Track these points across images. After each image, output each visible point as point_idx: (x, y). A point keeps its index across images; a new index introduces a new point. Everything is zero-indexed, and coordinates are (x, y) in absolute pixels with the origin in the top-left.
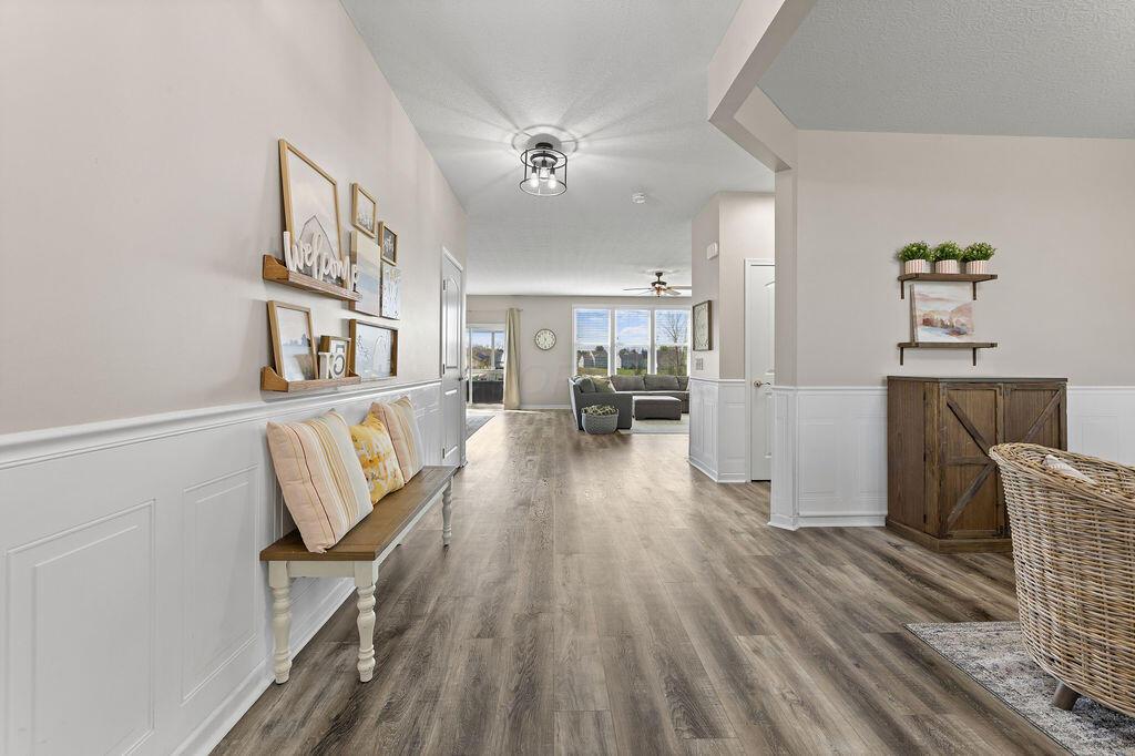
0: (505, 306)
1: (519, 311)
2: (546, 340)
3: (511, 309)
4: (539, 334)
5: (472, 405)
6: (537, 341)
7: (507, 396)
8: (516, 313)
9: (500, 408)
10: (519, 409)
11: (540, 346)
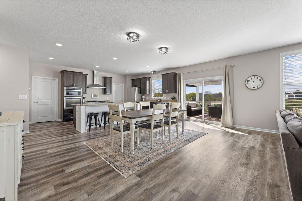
1: (232, 66)
2: (255, 83)
4: (249, 79)
5: (205, 120)
6: (246, 84)
7: (224, 118)
8: (230, 68)
9: (220, 125)
10: (233, 128)
11: (249, 87)
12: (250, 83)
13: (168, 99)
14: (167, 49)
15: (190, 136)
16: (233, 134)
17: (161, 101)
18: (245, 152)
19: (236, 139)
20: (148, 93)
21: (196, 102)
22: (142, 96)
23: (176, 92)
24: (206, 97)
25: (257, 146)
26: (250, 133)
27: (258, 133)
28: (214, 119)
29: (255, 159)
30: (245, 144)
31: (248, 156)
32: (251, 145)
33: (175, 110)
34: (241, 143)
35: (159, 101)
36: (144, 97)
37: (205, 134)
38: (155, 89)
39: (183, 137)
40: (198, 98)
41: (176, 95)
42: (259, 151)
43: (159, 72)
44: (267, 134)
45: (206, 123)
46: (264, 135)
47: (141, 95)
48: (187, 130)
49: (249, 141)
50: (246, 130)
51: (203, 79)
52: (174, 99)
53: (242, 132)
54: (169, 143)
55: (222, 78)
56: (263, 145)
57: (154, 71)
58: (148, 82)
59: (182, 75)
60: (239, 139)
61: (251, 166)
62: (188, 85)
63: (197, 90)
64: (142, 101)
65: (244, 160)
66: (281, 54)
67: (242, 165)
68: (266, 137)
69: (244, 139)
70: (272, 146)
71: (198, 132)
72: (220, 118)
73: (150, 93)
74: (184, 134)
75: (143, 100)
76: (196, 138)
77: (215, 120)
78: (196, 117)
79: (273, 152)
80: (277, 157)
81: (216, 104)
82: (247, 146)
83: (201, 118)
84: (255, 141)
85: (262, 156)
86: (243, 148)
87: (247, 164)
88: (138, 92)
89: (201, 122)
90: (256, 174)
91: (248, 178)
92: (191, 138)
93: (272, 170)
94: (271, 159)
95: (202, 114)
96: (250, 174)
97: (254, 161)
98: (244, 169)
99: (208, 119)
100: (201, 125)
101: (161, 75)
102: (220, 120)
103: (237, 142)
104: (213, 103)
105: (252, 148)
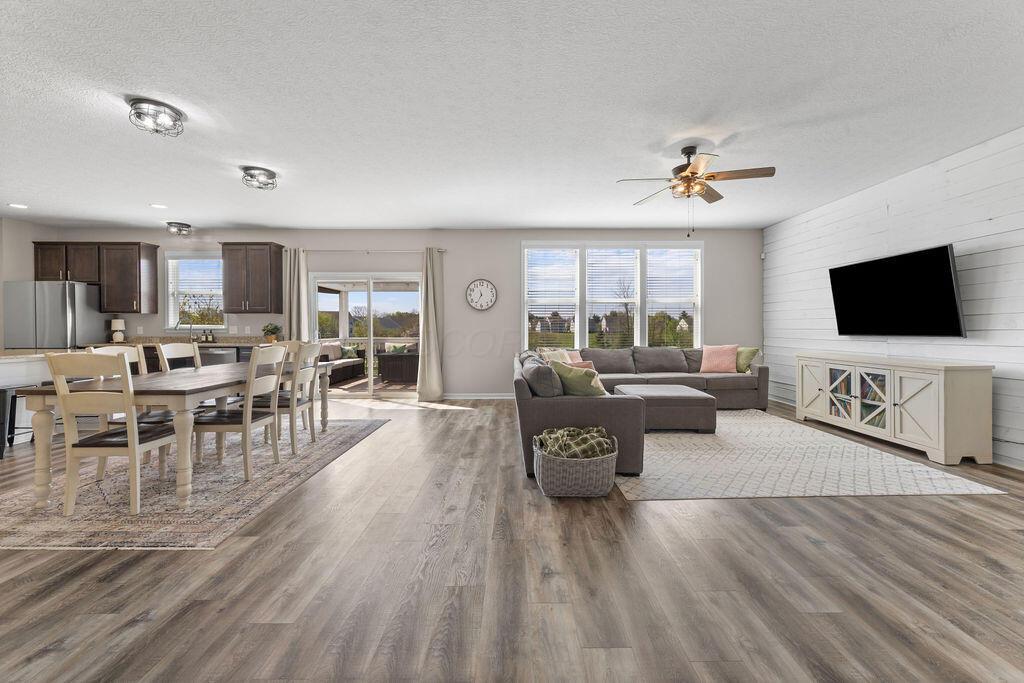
0: (420, 245)
1: (441, 252)
2: (482, 295)
3: (429, 251)
4: (472, 286)
5: (375, 391)
6: (469, 297)
7: (423, 380)
8: (436, 255)
9: (413, 398)
10: (442, 401)
11: (473, 305)
12: (475, 296)
13: (248, 331)
14: (271, 175)
15: (348, 433)
16: (444, 413)
17: (213, 341)
18: (467, 438)
19: (451, 420)
20: (145, 309)
21: (338, 343)
22: (108, 324)
23: (279, 310)
24: (357, 325)
25: (487, 424)
26: (475, 404)
27: (489, 403)
28: (398, 387)
29: (485, 443)
30: (468, 426)
31: (474, 442)
32: (478, 424)
33: (266, 370)
34: (460, 425)
35: (207, 341)
36: (118, 324)
37: (385, 422)
38: (180, 293)
39: (330, 438)
40: (344, 328)
41: (280, 320)
42: (490, 431)
43: (203, 231)
44: (501, 402)
45: (380, 399)
46: (497, 405)
47: (104, 316)
48: (333, 421)
49: (473, 419)
50: (468, 401)
51: (371, 277)
52: (273, 332)
53: (460, 406)
54: (295, 457)
55: (418, 277)
56: (495, 422)
57: (181, 226)
58: (144, 264)
59: (302, 256)
60: (456, 419)
61: (478, 453)
62: (322, 290)
63: (343, 303)
64: (109, 340)
65: (468, 449)
66: (523, 243)
67: (464, 456)
68: (500, 408)
69: (465, 416)
70: (508, 420)
71: (364, 421)
72: (414, 382)
73: (154, 310)
74: (329, 431)
75: (118, 337)
76: (364, 434)
77: (400, 390)
78: (346, 387)
79: (508, 428)
80: (513, 434)
81: (398, 345)
82: (471, 427)
83: (364, 386)
84: (483, 418)
85: (494, 437)
86: (464, 433)
87: (473, 454)
88: (89, 303)
89: (364, 398)
90: (486, 461)
91: (475, 469)
92: (352, 437)
93: (506, 451)
94: (505, 438)
95: (365, 376)
96: (477, 464)
97: (482, 447)
98: (468, 460)
99: (383, 389)
100: (367, 404)
101: (214, 242)
102: (411, 388)
103: (454, 424)
104: (391, 345)
105: (480, 428)
